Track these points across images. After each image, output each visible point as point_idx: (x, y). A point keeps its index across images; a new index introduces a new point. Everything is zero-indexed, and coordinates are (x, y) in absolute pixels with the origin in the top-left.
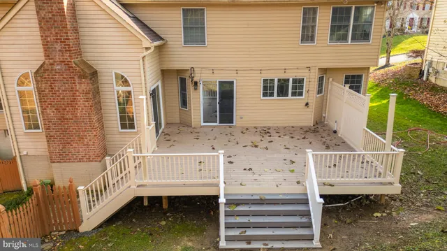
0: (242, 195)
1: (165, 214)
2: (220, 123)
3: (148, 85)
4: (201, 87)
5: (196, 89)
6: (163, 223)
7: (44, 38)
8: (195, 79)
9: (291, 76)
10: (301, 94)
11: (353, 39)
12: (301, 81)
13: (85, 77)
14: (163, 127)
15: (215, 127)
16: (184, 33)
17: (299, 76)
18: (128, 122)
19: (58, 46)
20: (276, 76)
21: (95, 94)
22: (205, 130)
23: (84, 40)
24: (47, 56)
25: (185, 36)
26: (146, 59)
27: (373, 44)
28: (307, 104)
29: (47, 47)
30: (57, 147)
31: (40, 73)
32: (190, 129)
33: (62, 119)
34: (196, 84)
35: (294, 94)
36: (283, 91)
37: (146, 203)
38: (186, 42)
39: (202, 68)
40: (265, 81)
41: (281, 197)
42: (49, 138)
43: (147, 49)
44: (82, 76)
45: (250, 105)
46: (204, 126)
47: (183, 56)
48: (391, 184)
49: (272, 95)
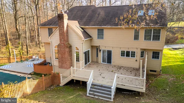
0: (97, 83)
1: (80, 86)
2: (107, 63)
3: (83, 50)
4: (102, 51)
5: (100, 52)
6: (78, 88)
7: (60, 37)
8: (100, 49)
9: (130, 50)
10: (134, 57)
11: (153, 40)
12: (134, 52)
13: (68, 47)
14: (90, 62)
15: (105, 64)
16: (98, 35)
17: (133, 50)
18: (78, 60)
19: (63, 40)
20: (126, 50)
21: (70, 52)
22: (102, 65)
23: (69, 38)
24: (60, 42)
25: (98, 36)
26: (83, 44)
27: (161, 42)
28: (136, 60)
29: (60, 40)
30: (61, 64)
31: (59, 46)
32: (98, 64)
33: (62, 57)
34: (100, 50)
35: (132, 56)
36: (128, 55)
37: (75, 81)
38: (98, 38)
39: (102, 46)
40: (122, 52)
41: (107, 86)
42: (59, 62)
43: (83, 41)
44: (67, 47)
45: (117, 58)
46: (102, 64)
47: (97, 42)
48: (143, 89)
49: (124, 56)
